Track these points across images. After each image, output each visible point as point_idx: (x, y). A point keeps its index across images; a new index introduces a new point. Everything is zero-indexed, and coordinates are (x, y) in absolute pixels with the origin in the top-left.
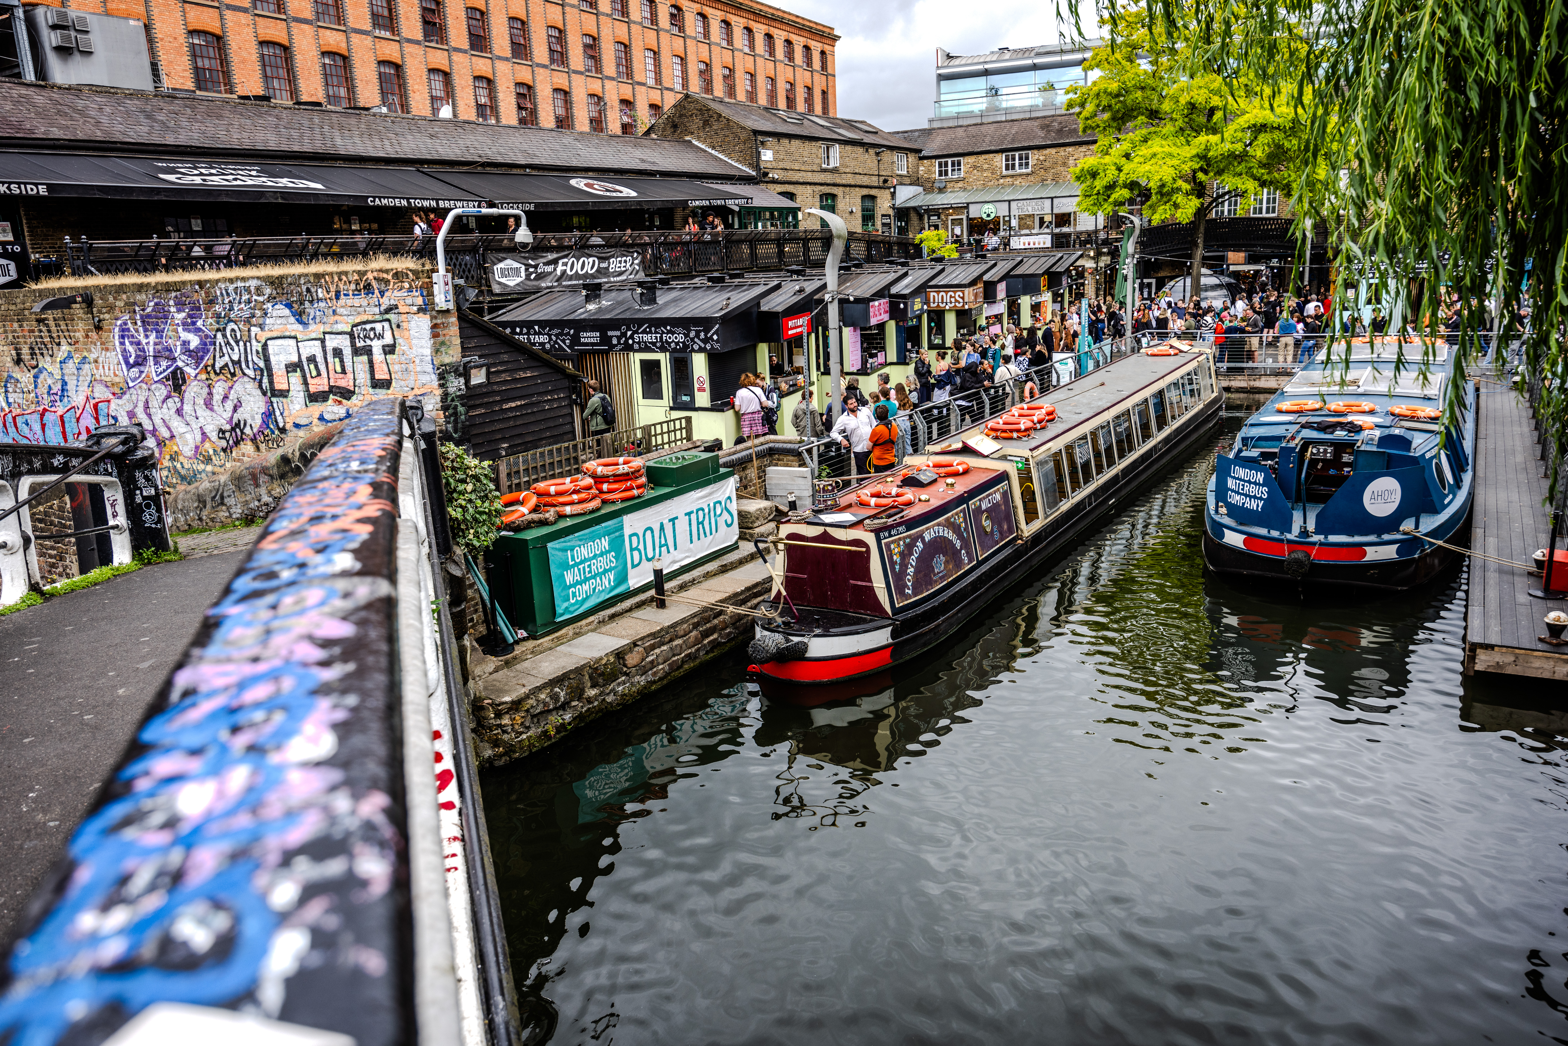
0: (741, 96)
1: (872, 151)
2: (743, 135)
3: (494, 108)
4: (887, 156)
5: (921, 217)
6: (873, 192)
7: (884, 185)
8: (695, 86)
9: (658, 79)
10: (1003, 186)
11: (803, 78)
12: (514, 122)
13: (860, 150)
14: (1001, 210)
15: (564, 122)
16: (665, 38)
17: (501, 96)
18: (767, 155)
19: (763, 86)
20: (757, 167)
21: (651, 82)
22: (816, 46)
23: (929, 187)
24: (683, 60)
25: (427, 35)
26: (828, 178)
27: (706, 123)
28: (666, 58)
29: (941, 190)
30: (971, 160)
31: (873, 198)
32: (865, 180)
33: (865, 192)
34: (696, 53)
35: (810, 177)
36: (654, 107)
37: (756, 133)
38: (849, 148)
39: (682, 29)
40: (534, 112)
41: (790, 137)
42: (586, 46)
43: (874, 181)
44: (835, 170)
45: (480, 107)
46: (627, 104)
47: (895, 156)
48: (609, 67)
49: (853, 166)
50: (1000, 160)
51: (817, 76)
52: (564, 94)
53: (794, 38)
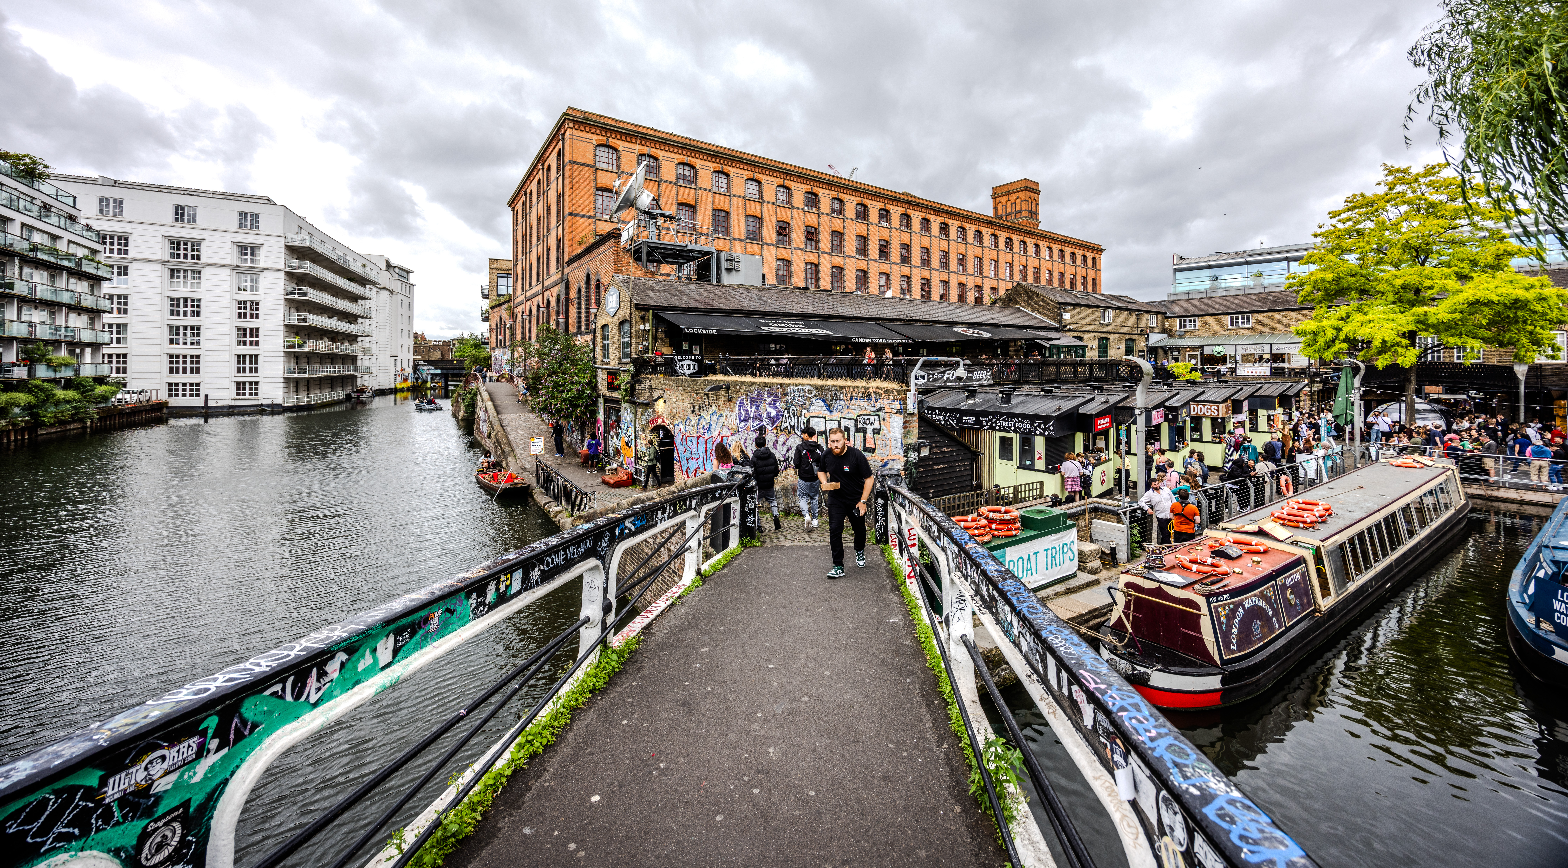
0: (1043, 282)
1: (1133, 314)
2: (1052, 305)
3: (909, 291)
4: (1143, 316)
5: (1166, 352)
6: (1133, 337)
7: (1141, 332)
8: (1017, 277)
9: (997, 274)
10: (1229, 335)
11: (1081, 272)
12: (919, 297)
13: (1126, 313)
14: (1230, 351)
15: (944, 297)
16: (1001, 254)
17: (913, 284)
18: (1066, 316)
19: (1056, 277)
20: (1060, 322)
21: (993, 276)
22: (1090, 255)
23: (1172, 334)
24: (1011, 265)
25: (880, 256)
26: (1104, 329)
27: (1029, 298)
28: (1002, 264)
29: (1181, 337)
30: (1204, 319)
31: (1133, 340)
32: (1128, 330)
33: (1128, 337)
34: (1019, 261)
35: (1092, 328)
36: (994, 290)
37: (1060, 303)
38: (1118, 312)
39: (1011, 249)
40: (929, 292)
41: (1081, 306)
42: (959, 259)
43: (1134, 330)
44: (1109, 324)
45: (902, 290)
46: (979, 288)
47: (1149, 316)
48: (970, 269)
49: (1120, 322)
50: (1227, 320)
51: (1089, 271)
52: (946, 283)
53: (1076, 251)
